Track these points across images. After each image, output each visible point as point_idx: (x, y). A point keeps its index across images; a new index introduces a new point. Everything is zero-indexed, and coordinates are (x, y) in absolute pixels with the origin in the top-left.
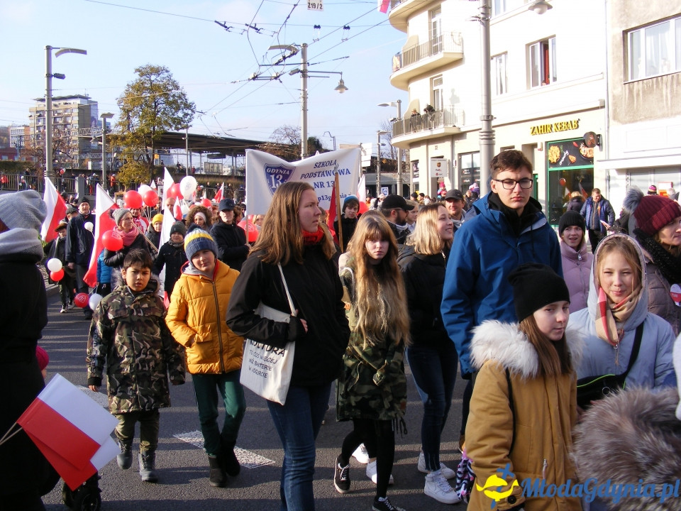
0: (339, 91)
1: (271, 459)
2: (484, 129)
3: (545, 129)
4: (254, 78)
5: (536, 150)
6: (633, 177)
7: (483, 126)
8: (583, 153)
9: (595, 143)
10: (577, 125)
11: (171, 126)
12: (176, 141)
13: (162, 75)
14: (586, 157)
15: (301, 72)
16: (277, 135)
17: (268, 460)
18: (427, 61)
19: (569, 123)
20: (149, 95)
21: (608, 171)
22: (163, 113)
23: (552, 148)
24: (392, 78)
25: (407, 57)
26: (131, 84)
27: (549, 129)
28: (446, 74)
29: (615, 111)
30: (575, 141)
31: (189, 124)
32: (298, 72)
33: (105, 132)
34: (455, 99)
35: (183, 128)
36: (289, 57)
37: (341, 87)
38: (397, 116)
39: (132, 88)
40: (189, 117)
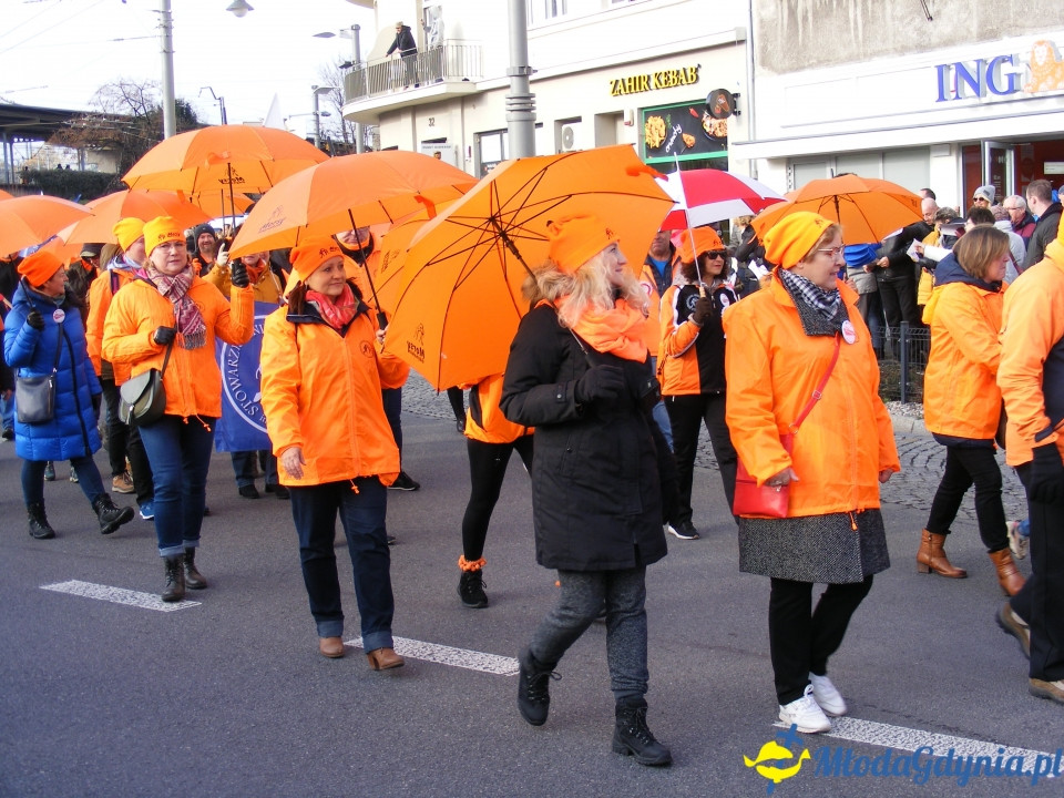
0: (234, 13)
2: (515, 91)
3: (637, 85)
5: (620, 124)
6: (799, 172)
8: (708, 130)
9: (728, 110)
10: (694, 76)
14: (714, 136)
16: (104, 99)
19: (682, 72)
21: (753, 162)
23: (651, 120)
27: (644, 83)
29: (764, 49)
30: (692, 106)
38: (353, 58)
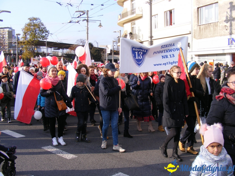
0: (99, 27)
1: (76, 155)
2: (150, 41)
4: (70, 22)
6: (200, 57)
7: (149, 39)
11: (41, 39)
12: (43, 44)
13: (37, 21)
15: (86, 20)
16: (78, 42)
17: (75, 156)
18: (130, 17)
20: (33, 27)
21: (192, 55)
22: (38, 34)
24: (118, 23)
25: (124, 15)
26: (27, 23)
28: (137, 22)
29: (194, 35)
31: (47, 38)
32: (85, 20)
33: (18, 40)
34: (139, 30)
35: (45, 39)
36: (82, 15)
37: (100, 25)
38: (119, 36)
39: (27, 25)
40: (47, 35)
